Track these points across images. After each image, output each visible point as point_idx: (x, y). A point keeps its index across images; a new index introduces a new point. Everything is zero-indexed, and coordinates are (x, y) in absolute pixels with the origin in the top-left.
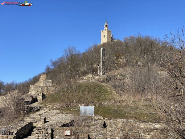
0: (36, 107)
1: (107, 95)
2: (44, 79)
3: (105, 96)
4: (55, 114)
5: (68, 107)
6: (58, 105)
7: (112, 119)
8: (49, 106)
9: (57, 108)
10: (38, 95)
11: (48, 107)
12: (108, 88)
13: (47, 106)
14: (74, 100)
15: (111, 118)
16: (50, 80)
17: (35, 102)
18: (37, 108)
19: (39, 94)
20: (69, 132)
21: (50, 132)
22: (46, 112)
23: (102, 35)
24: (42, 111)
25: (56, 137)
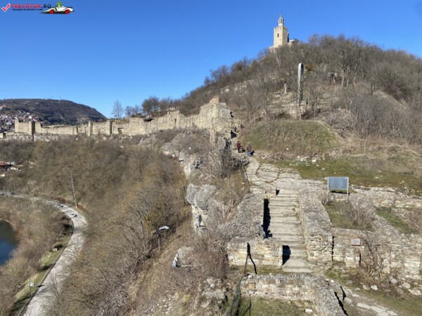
1: (330, 140)
2: (217, 102)
3: (328, 142)
4: (276, 175)
6: (267, 154)
14: (287, 147)
15: (360, 185)
16: (225, 103)
20: (358, 241)
21: (331, 240)
22: (259, 169)
23: (275, 34)
24: (251, 164)
25: (338, 245)
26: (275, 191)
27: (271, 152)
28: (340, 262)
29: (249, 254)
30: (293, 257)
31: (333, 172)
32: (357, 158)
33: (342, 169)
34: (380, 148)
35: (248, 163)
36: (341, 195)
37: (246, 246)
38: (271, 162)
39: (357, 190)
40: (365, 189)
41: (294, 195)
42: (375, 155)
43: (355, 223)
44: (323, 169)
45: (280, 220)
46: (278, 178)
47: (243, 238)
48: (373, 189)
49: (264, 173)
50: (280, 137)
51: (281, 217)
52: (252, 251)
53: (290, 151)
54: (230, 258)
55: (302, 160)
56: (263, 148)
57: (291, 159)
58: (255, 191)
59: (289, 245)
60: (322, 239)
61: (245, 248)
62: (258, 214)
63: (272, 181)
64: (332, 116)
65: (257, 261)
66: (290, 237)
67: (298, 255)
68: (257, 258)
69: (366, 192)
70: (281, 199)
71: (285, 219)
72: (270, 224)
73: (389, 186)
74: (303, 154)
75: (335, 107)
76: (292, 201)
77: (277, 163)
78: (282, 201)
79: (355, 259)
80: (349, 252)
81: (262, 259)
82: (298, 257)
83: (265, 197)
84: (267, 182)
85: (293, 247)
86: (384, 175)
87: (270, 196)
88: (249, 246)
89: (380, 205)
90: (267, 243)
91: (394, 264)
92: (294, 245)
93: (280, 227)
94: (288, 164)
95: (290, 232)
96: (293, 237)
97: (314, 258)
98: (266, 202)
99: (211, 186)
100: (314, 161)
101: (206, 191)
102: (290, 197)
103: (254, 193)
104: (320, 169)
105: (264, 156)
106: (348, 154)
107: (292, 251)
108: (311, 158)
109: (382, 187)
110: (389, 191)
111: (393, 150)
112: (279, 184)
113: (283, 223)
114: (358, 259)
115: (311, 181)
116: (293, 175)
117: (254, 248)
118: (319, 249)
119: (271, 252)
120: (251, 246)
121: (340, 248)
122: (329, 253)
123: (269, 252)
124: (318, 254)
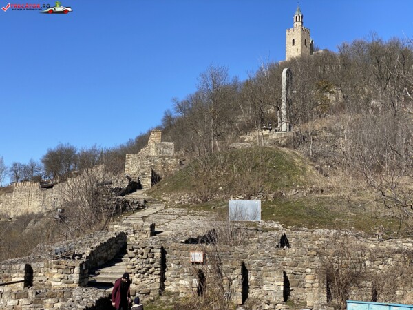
0: (135, 202)
1: (294, 174)
2: (158, 140)
3: (289, 178)
4: (175, 217)
5: (206, 200)
7: (304, 229)
8: (165, 198)
9: (181, 203)
10: (143, 174)
11: (164, 201)
12: (296, 160)
13: (161, 199)
14: (221, 186)
16: (171, 144)
17: (136, 191)
18: (138, 202)
19: (146, 173)
22: (157, 213)
23: (289, 40)
24: (148, 209)
25: (172, 265)
27: (193, 194)
28: (175, 293)
32: (325, 198)
35: (144, 206)
38: (184, 206)
40: (307, 231)
46: (174, 220)
48: (319, 230)
49: (158, 216)
53: (224, 191)
57: (218, 201)
60: (145, 254)
61: (21, 272)
63: (163, 224)
77: (192, 207)
79: (191, 283)
80: (183, 272)
94: (210, 207)
97: (133, 286)
105: (180, 200)
106: (316, 195)
114: (196, 282)
116: (203, 218)
117: (39, 274)
118: (139, 271)
119: (62, 276)
120: (34, 271)
121: (176, 270)
122: (156, 277)
123: (59, 276)
124: (139, 280)
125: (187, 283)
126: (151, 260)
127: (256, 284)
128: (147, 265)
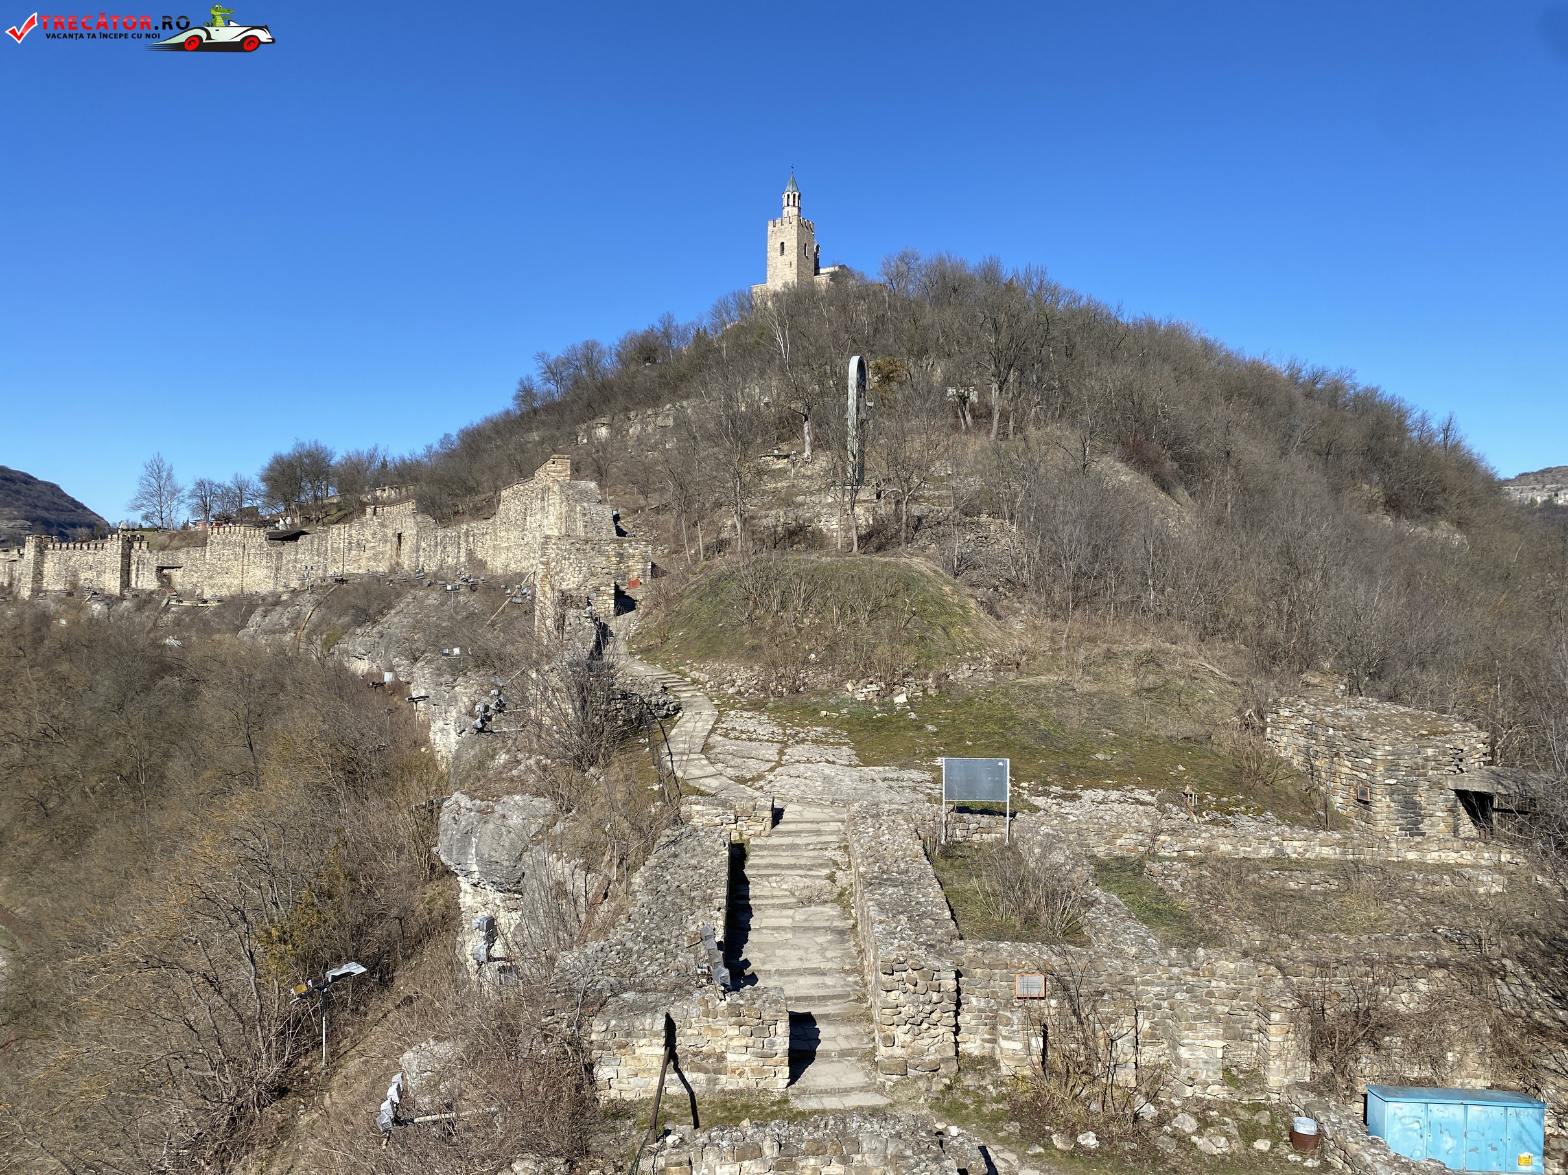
2: (565, 476)
5: (797, 691)
6: (743, 677)
10: (597, 589)
14: (811, 651)
16: (593, 484)
19: (602, 588)
20: (1036, 984)
21: (950, 984)
22: (713, 730)
23: (773, 244)
24: (686, 715)
25: (974, 1000)
26: (768, 814)
27: (756, 667)
28: (982, 1059)
29: (672, 1057)
30: (827, 1054)
31: (962, 739)
32: (1037, 689)
33: (992, 727)
34: (1109, 656)
35: (677, 709)
36: (986, 820)
37: (660, 1024)
38: (757, 706)
39: (1039, 801)
40: (1064, 797)
41: (834, 826)
42: (1097, 678)
43: (1030, 920)
44: (931, 728)
45: (784, 919)
46: (779, 764)
47: (651, 997)
48: (1088, 795)
49: (732, 745)
50: (789, 615)
51: (785, 906)
52: (682, 1043)
53: (822, 663)
54: (603, 1073)
55: (860, 697)
56: (731, 655)
57: (823, 694)
58: (698, 813)
59: (815, 1011)
60: (920, 983)
61: (656, 1035)
62: (707, 900)
63: (760, 777)
64: (960, 544)
65: (701, 1077)
66: (818, 980)
67: (844, 1045)
68: (700, 1069)
69: (1067, 807)
70: (788, 840)
71: (800, 915)
72: (751, 936)
73: (1139, 785)
74: (862, 675)
75: (970, 510)
76: (824, 847)
77: (776, 709)
78: (794, 847)
79: (1028, 1047)
80: (1009, 1023)
81: (718, 1071)
82: (843, 1054)
83: (735, 837)
84: (742, 780)
85: (826, 1016)
86: (1124, 746)
87: (753, 831)
88: (670, 1026)
89: (1109, 854)
90: (735, 1011)
91: (1149, 1055)
92: (831, 1008)
93: (783, 945)
94: (816, 711)
95: (816, 962)
96: (829, 981)
97: (898, 1051)
98: (738, 854)
99: (537, 802)
100: (901, 699)
101: (515, 820)
102: (818, 833)
103: (696, 821)
104: (919, 727)
105: (733, 683)
106: (1011, 676)
107: (825, 1030)
108: (890, 690)
109: (1117, 787)
110: (1138, 801)
111: (1150, 660)
112: (783, 784)
113: (794, 929)
114: (1037, 1043)
115: (890, 772)
116: (829, 753)
117: (689, 1032)
118: (911, 1020)
119: (750, 1041)
120: (677, 1024)
121: (981, 1010)
122: (944, 1029)
123: (744, 1042)
124: (908, 1038)
125: (1018, 1046)
126: (935, 997)
127: (1153, 1036)
128: (928, 1008)
